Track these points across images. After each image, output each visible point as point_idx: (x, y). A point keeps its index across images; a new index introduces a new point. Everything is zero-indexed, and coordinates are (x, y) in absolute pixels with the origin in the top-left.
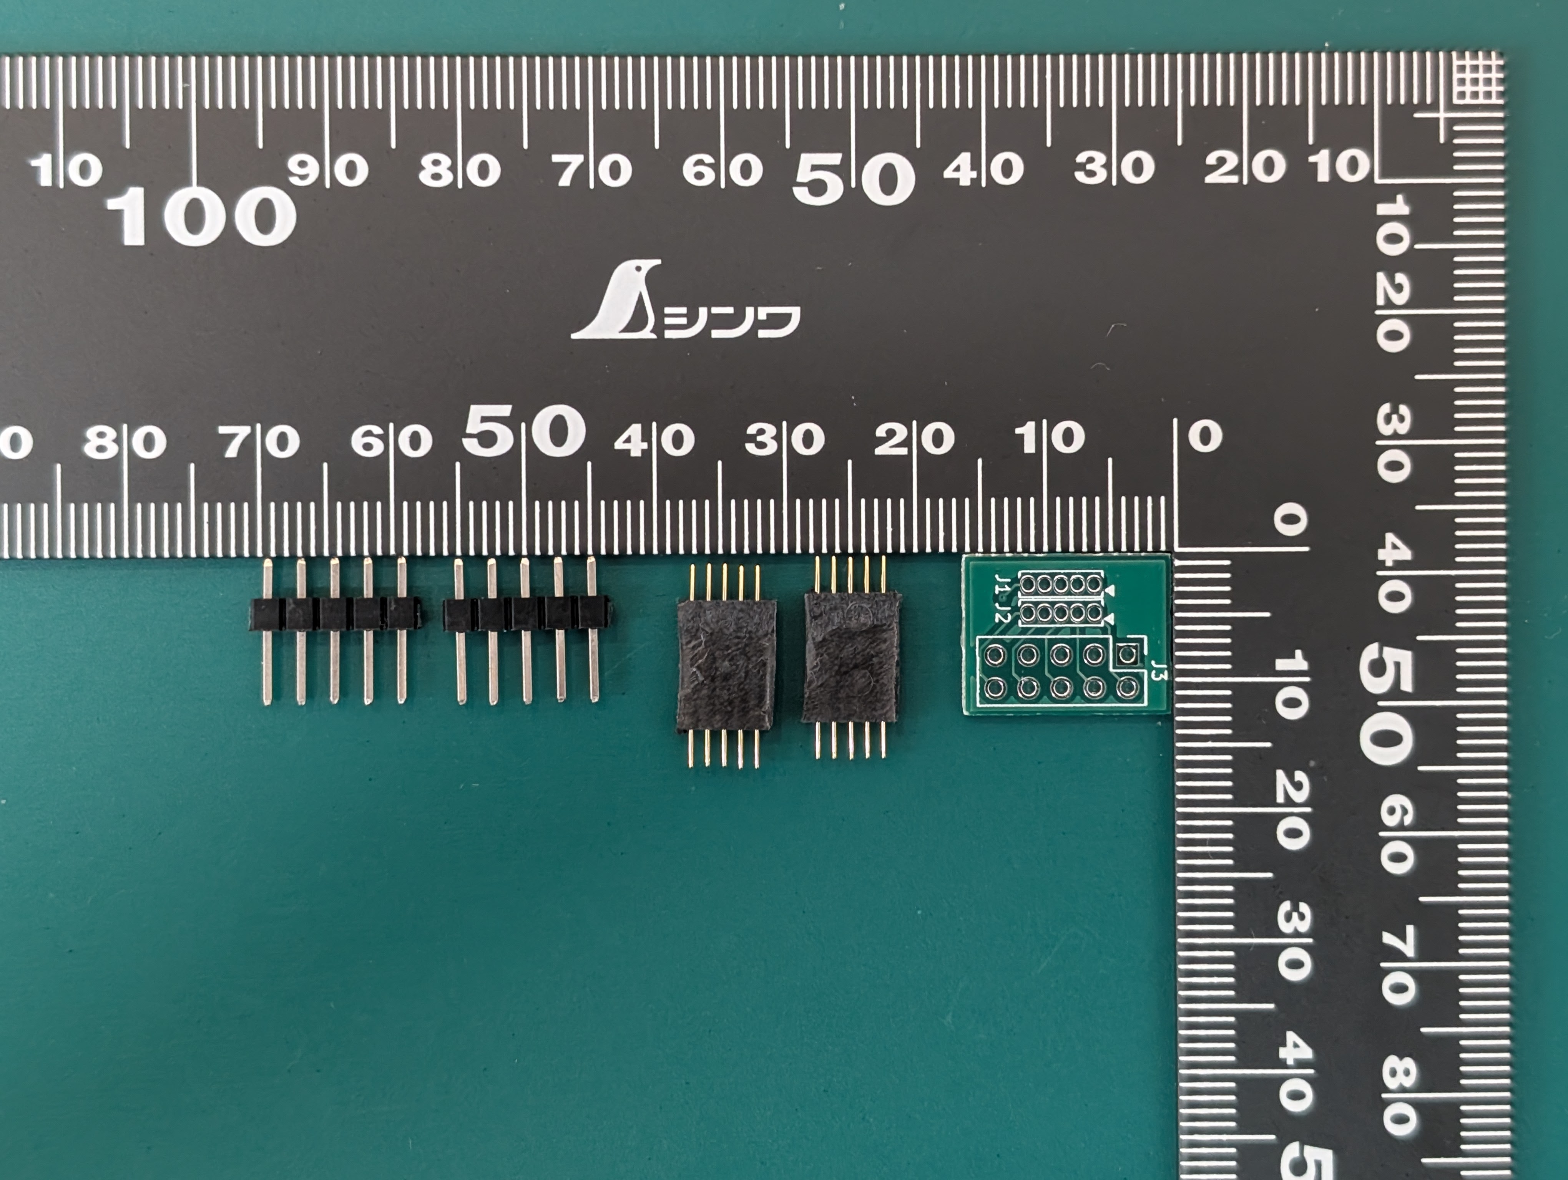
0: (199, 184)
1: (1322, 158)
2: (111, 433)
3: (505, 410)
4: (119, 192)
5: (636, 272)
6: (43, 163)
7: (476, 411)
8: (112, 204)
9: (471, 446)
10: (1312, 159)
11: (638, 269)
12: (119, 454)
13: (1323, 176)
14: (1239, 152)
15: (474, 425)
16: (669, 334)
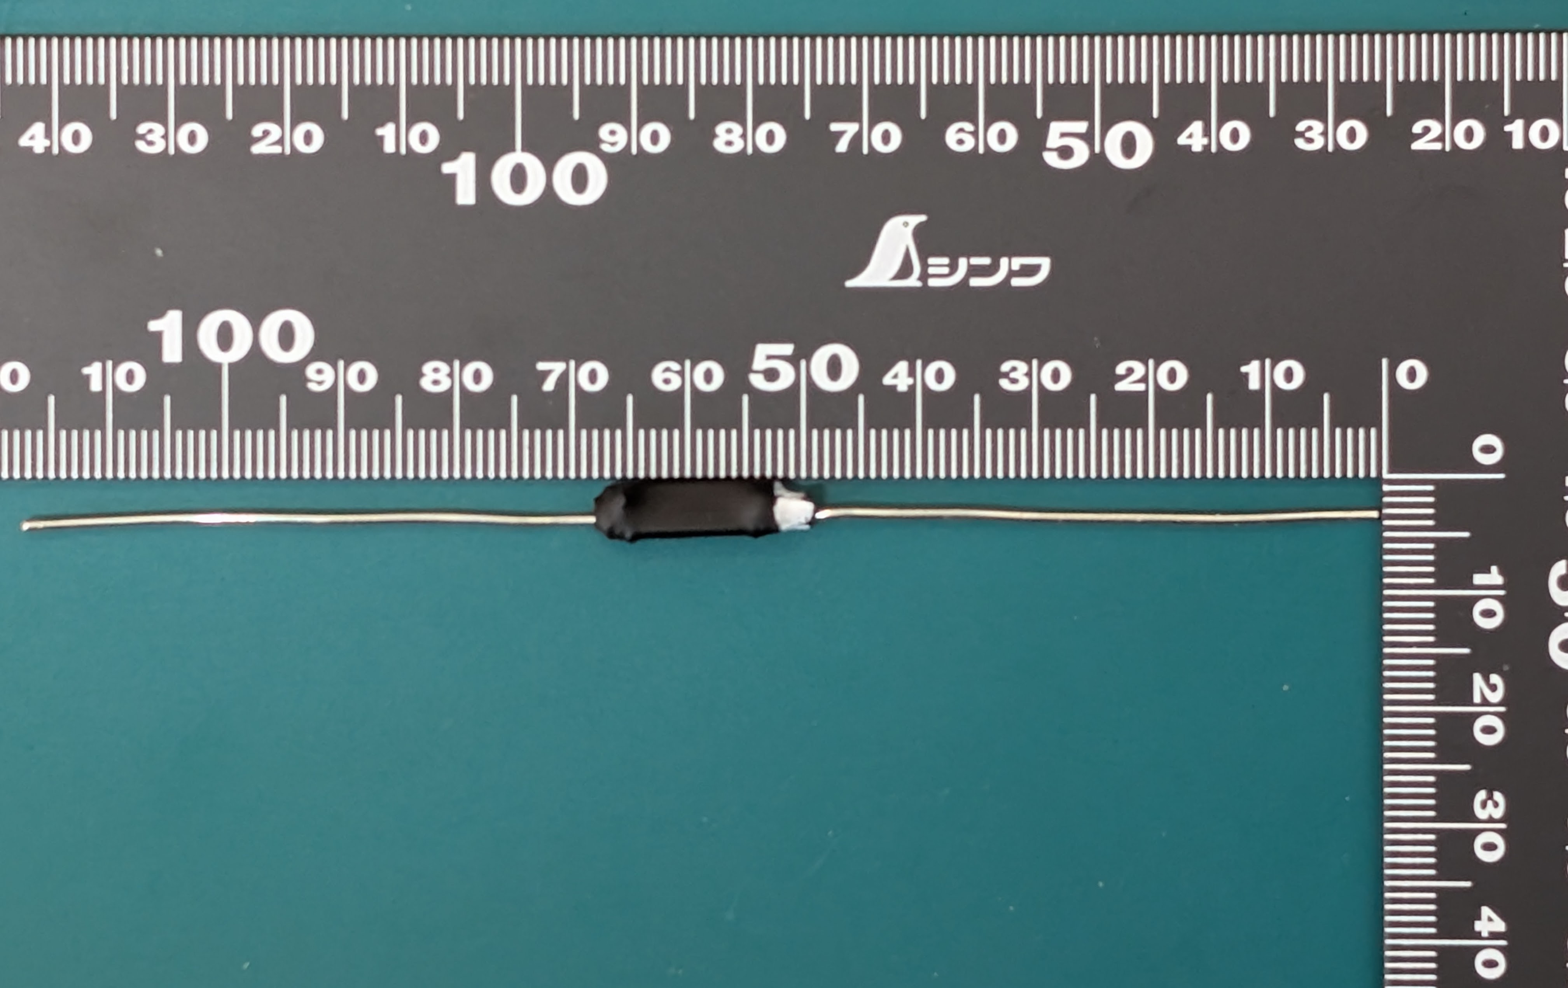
0: (524, 149)
1: (1516, 128)
2: (444, 367)
3: (788, 349)
4: (454, 157)
5: (903, 228)
6: (387, 132)
7: (762, 350)
8: (447, 168)
9: (758, 381)
10: (1507, 128)
11: (906, 224)
12: (451, 389)
13: (1518, 143)
14: (1442, 121)
15: (760, 362)
16: (933, 282)
